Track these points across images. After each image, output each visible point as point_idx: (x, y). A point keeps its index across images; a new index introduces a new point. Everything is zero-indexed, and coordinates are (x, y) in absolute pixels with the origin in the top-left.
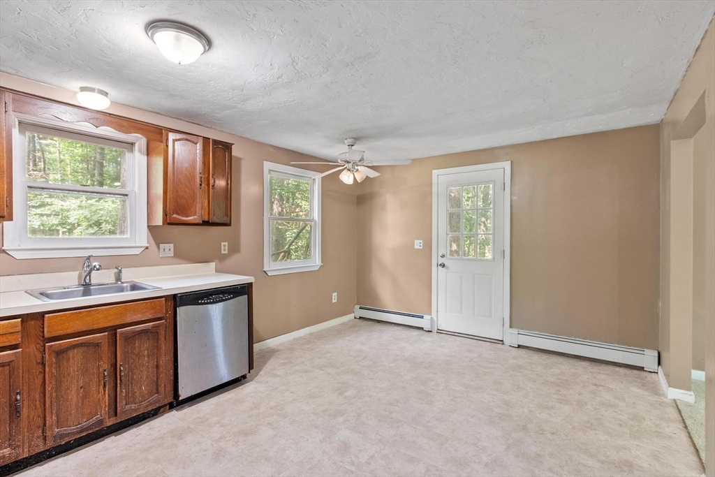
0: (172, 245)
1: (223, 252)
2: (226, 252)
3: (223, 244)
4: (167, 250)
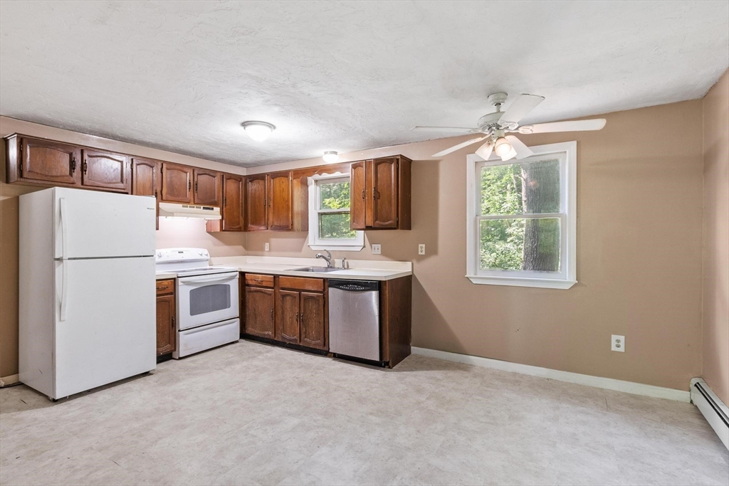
0: (380, 245)
1: (420, 253)
2: (423, 253)
3: (420, 245)
4: (376, 249)
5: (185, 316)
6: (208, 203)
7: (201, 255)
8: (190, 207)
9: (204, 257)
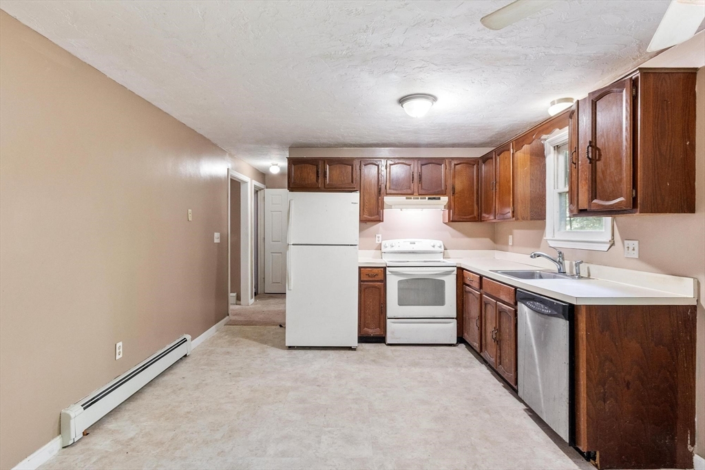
0: (636, 243)
4: (631, 249)
5: (393, 307)
6: (433, 192)
7: (434, 246)
8: (421, 198)
9: (437, 249)
